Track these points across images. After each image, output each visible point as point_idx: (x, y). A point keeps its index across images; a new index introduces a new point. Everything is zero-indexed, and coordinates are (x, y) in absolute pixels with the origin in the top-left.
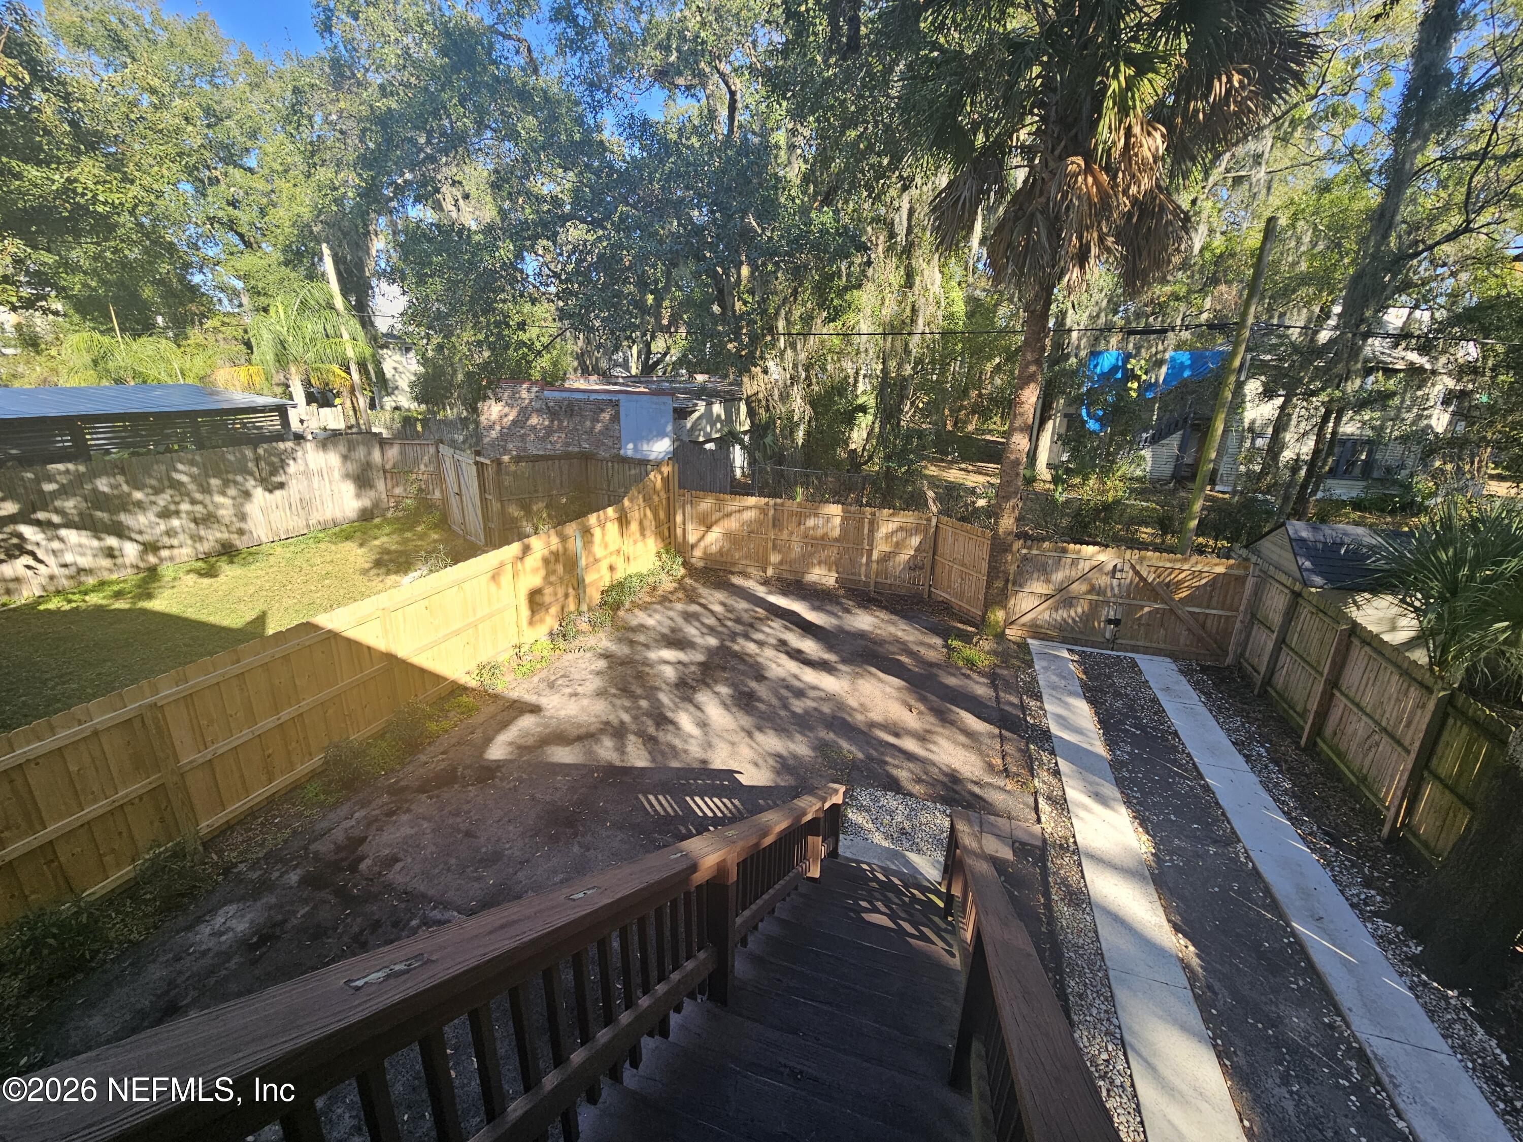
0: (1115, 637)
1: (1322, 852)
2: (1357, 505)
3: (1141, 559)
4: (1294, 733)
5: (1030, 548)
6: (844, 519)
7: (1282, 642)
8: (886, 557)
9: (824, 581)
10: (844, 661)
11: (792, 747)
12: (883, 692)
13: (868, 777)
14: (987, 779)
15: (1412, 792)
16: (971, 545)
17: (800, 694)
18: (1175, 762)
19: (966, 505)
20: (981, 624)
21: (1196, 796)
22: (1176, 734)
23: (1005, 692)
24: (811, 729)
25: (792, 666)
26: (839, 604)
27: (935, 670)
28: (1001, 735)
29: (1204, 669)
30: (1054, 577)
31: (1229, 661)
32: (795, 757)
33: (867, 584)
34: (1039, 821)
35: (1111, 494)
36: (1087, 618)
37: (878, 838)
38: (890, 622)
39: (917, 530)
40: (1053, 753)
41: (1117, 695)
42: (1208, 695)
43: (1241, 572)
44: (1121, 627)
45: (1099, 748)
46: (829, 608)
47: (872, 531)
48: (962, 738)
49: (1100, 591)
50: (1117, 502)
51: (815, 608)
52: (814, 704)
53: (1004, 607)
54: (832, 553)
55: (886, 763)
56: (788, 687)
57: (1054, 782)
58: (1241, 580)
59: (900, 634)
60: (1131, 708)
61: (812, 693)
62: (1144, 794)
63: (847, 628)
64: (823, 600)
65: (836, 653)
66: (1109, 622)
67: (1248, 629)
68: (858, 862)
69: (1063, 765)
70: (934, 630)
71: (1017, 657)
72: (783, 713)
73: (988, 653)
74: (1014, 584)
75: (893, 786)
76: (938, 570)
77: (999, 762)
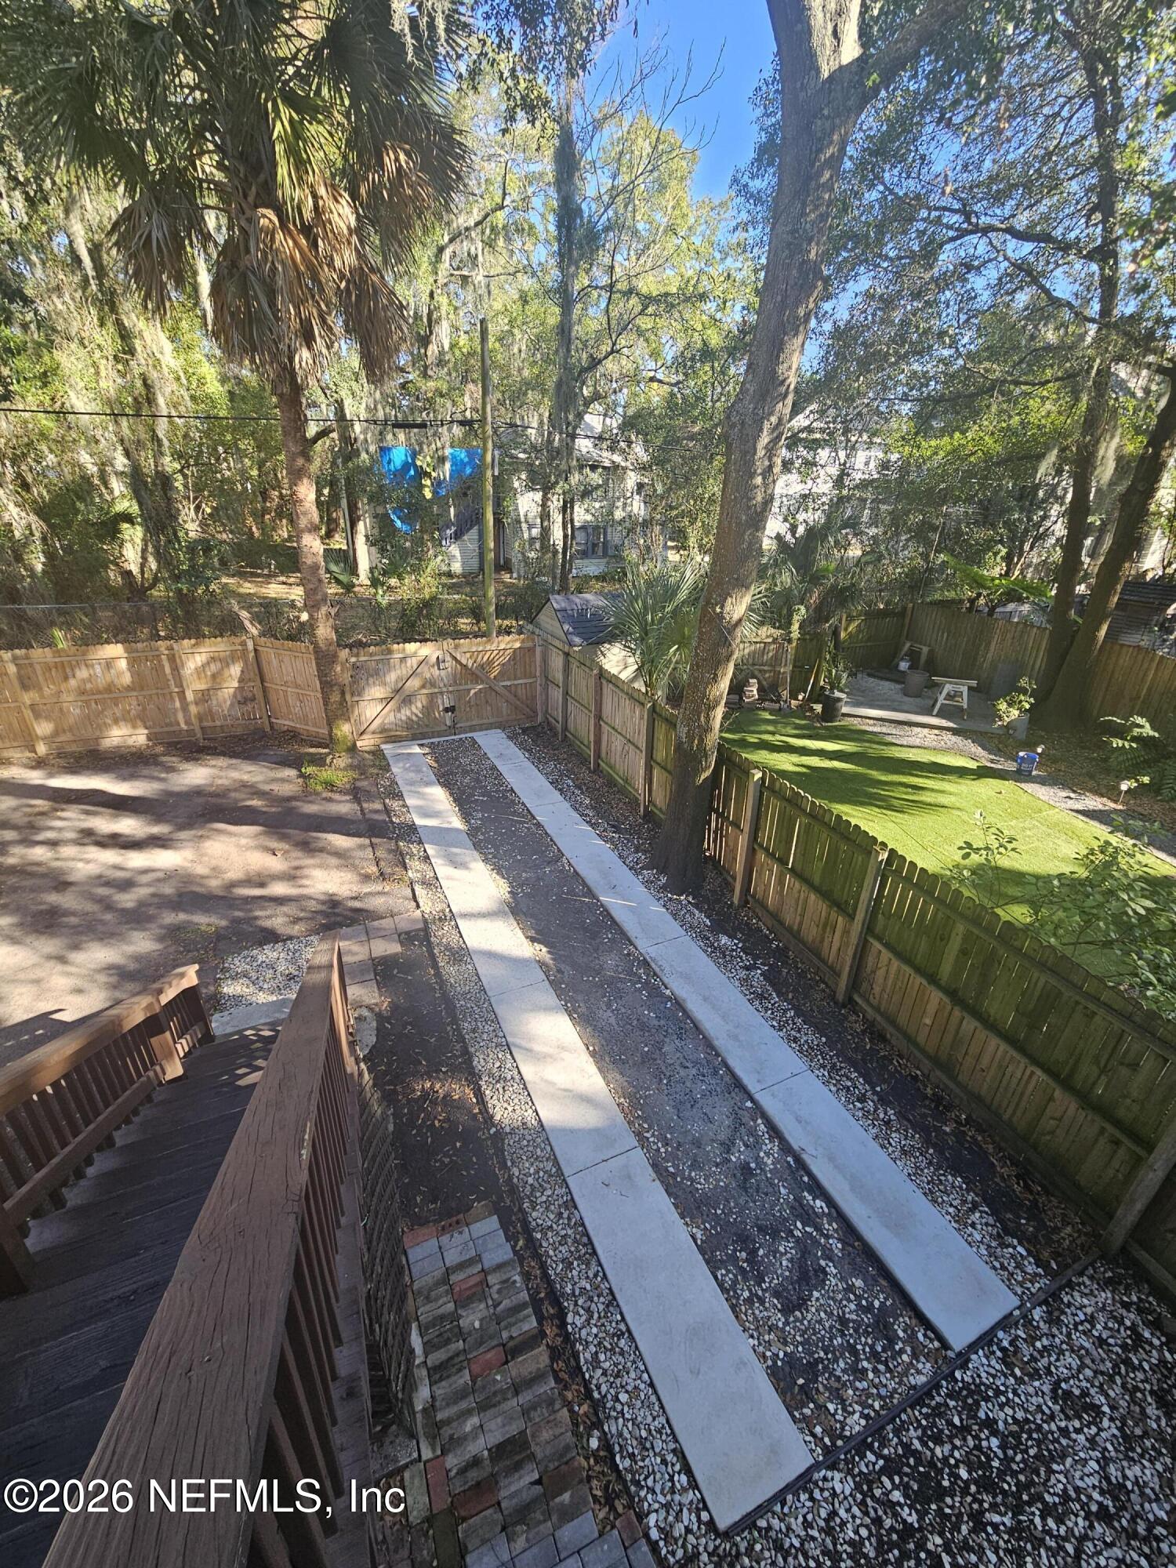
0: (455, 723)
1: (611, 841)
2: (601, 578)
3: (456, 647)
4: (584, 761)
5: (357, 655)
6: (132, 662)
7: (566, 693)
8: (204, 697)
9: (130, 742)
10: (181, 827)
11: (130, 949)
12: (238, 846)
13: (239, 941)
14: (367, 889)
15: (649, 779)
16: (299, 662)
17: (126, 885)
18: (515, 813)
19: (289, 621)
20: (330, 742)
21: (533, 834)
22: (512, 790)
23: (368, 801)
24: (150, 919)
25: (110, 856)
26: (157, 764)
27: (294, 804)
28: (372, 845)
29: (525, 731)
30: (388, 679)
31: (540, 719)
32: (137, 958)
33: (191, 732)
34: (418, 906)
35: (427, 590)
36: (428, 709)
37: (263, 998)
38: (229, 767)
39: (233, 658)
40: (420, 842)
41: (465, 773)
42: (529, 751)
43: (529, 644)
44: (457, 712)
45: (457, 823)
46: (146, 772)
47: (176, 669)
48: (334, 861)
49: (433, 684)
50: (434, 598)
51: (124, 778)
52: (151, 890)
53: (348, 720)
54: (132, 705)
55: (256, 918)
56: (108, 883)
57: (425, 867)
58: (531, 650)
59: (246, 777)
60: (478, 781)
61: (145, 879)
62: (497, 848)
63: (177, 789)
64: (136, 764)
65: (167, 822)
66: (447, 710)
67: (546, 689)
68: (240, 1032)
69: (431, 850)
70: (284, 763)
71: (374, 766)
72: (108, 917)
73: (345, 769)
74: (352, 695)
75: (271, 937)
76: (273, 697)
77: (375, 869)
